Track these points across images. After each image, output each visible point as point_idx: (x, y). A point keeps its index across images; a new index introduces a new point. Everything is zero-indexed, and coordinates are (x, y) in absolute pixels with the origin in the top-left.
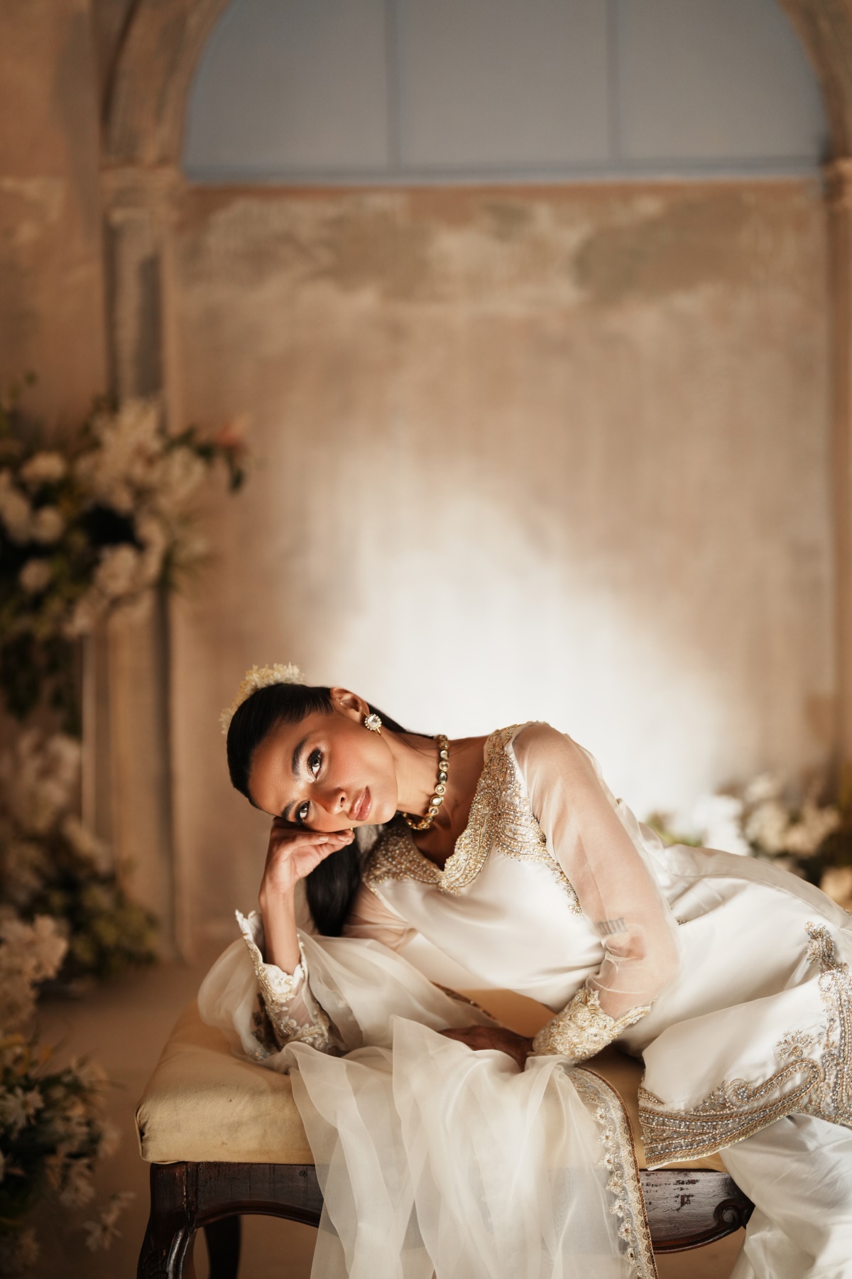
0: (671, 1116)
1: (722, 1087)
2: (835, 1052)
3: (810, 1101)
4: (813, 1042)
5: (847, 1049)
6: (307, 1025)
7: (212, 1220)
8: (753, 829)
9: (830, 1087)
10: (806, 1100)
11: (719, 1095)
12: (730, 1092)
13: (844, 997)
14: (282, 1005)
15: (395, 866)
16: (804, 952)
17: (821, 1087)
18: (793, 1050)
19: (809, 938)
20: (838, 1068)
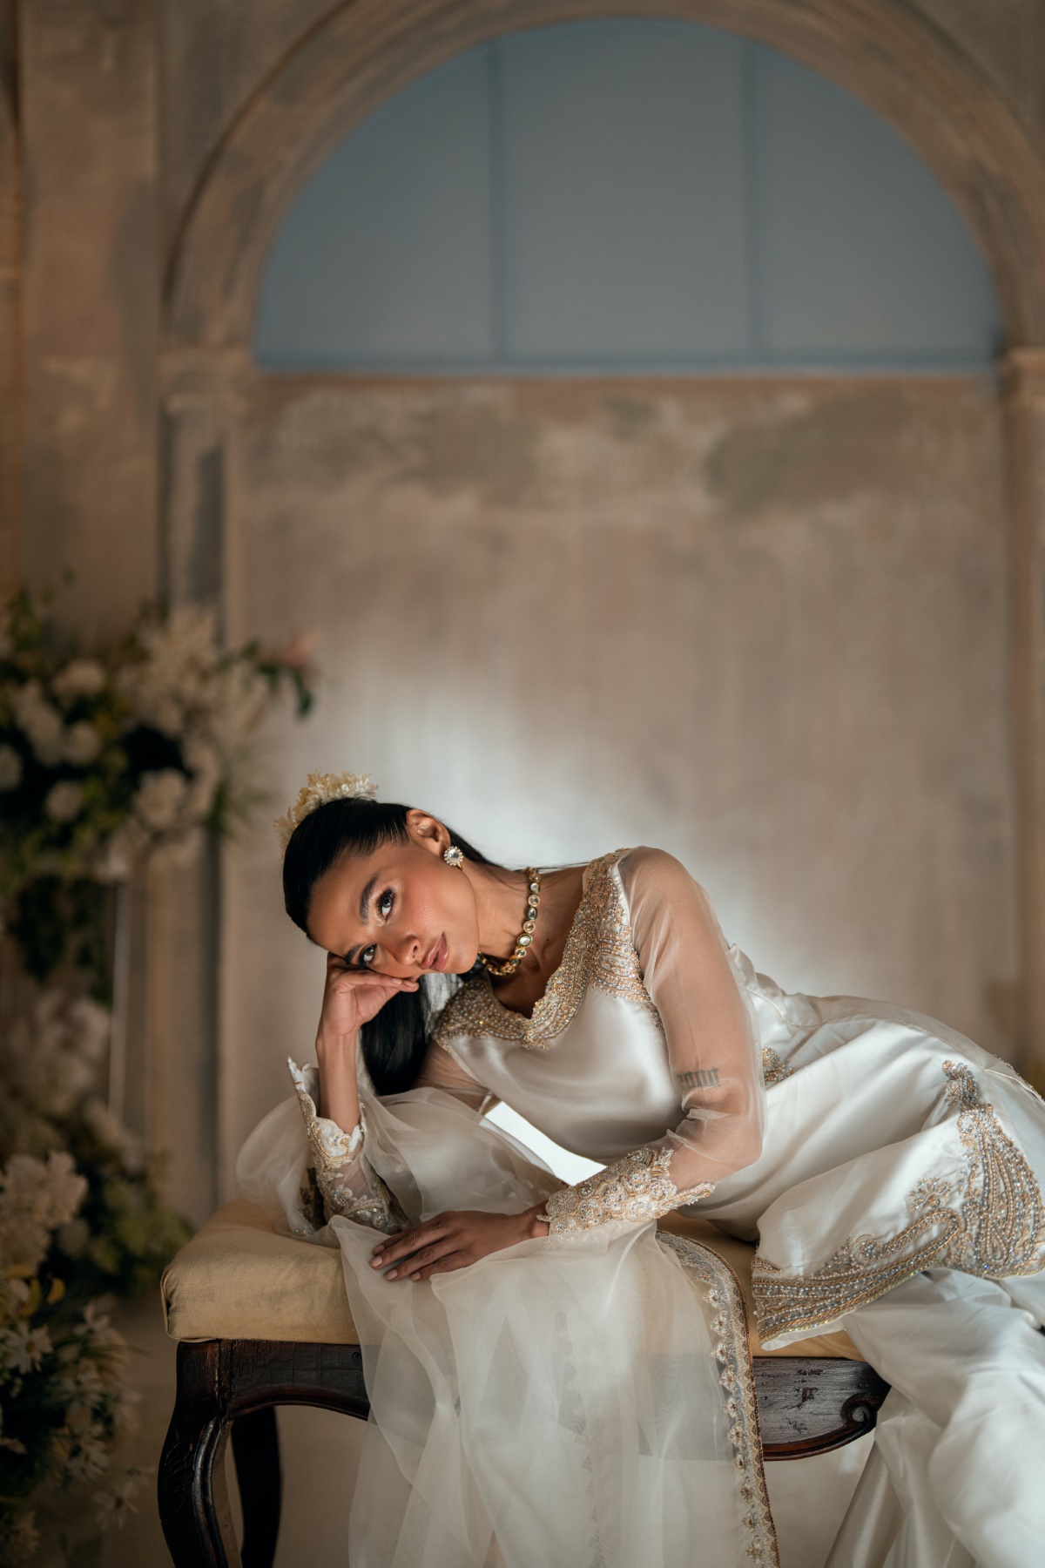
0: (786, 1283)
1: (847, 1245)
2: (978, 1200)
3: (949, 1255)
4: (952, 1190)
5: (991, 1197)
6: (365, 1197)
7: (247, 1411)
9: (971, 1239)
10: (944, 1253)
11: (843, 1255)
12: (855, 1249)
13: (987, 1140)
14: (337, 1171)
15: (472, 1021)
16: (942, 1093)
17: (961, 1239)
18: (927, 1196)
19: (948, 1078)
20: (981, 1217)
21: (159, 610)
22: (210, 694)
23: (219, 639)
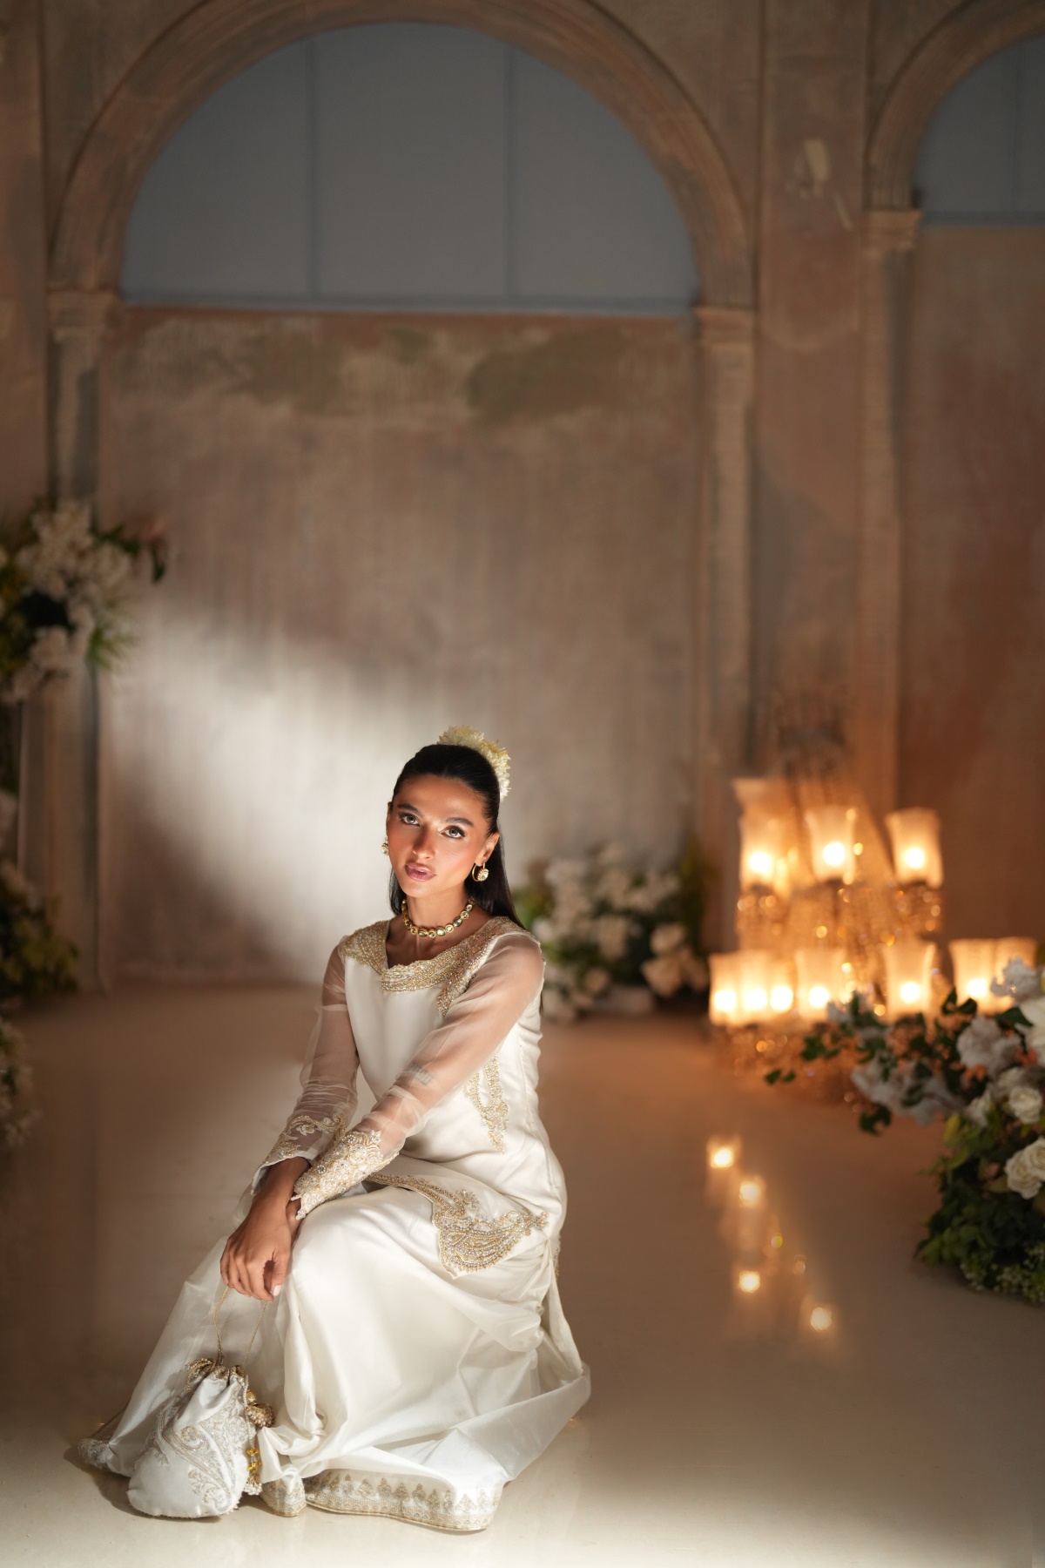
8: (601, 891)
21: (49, 502)
22: (86, 567)
23: (94, 530)
